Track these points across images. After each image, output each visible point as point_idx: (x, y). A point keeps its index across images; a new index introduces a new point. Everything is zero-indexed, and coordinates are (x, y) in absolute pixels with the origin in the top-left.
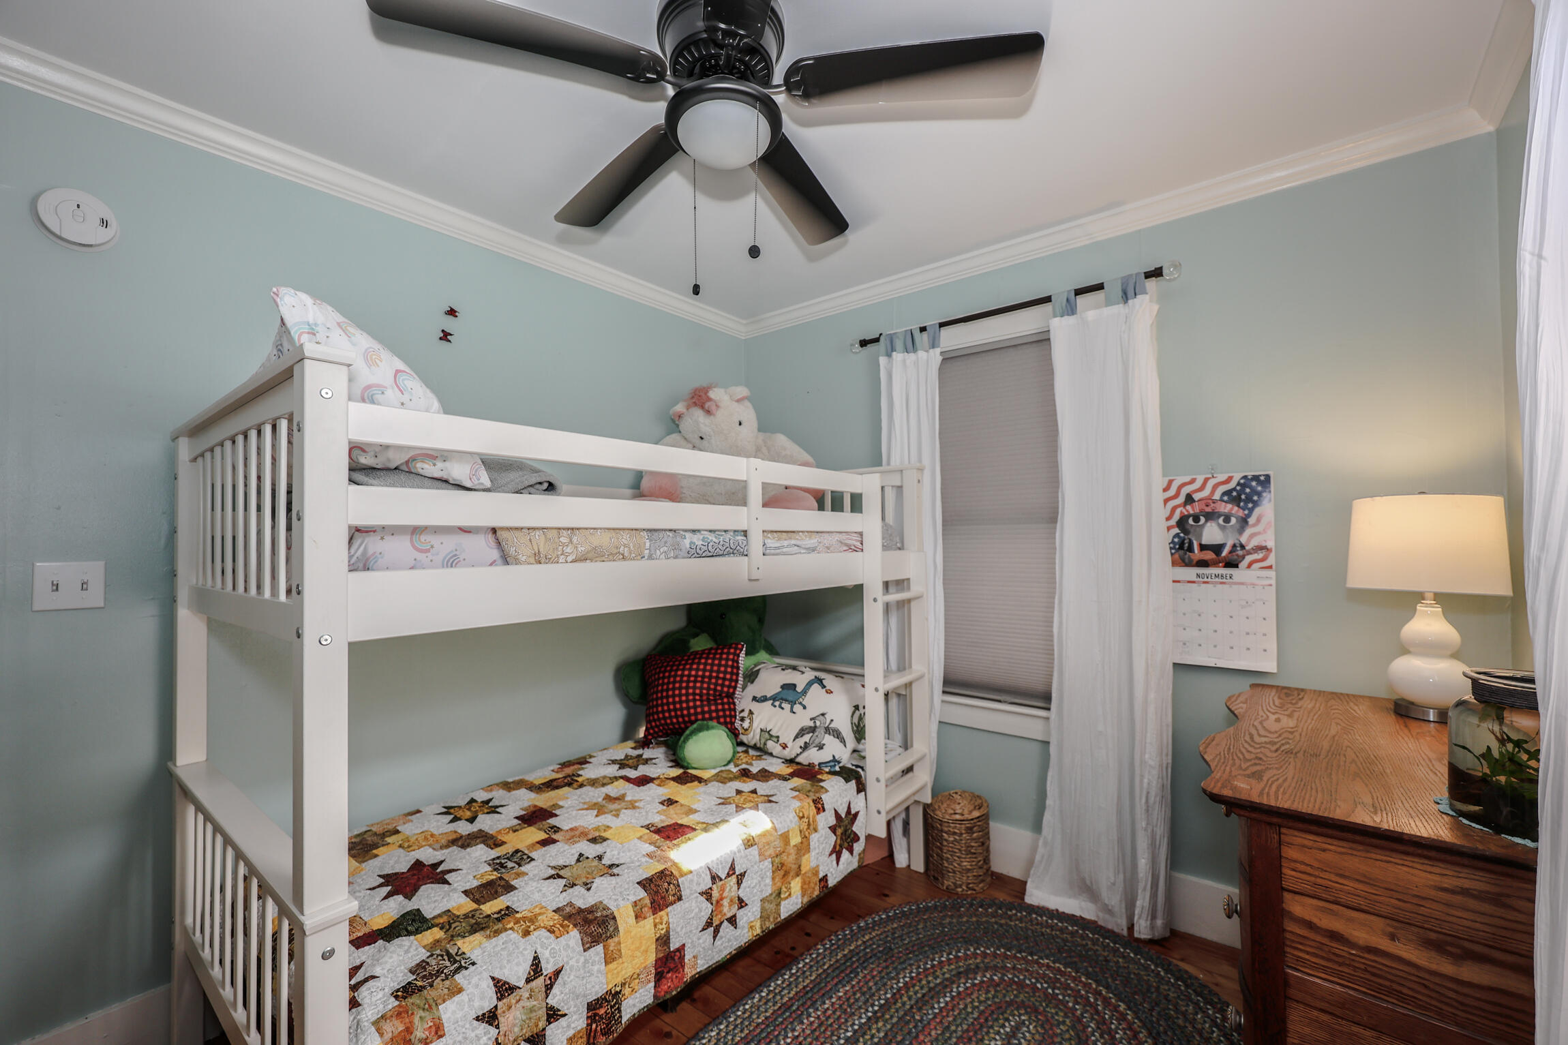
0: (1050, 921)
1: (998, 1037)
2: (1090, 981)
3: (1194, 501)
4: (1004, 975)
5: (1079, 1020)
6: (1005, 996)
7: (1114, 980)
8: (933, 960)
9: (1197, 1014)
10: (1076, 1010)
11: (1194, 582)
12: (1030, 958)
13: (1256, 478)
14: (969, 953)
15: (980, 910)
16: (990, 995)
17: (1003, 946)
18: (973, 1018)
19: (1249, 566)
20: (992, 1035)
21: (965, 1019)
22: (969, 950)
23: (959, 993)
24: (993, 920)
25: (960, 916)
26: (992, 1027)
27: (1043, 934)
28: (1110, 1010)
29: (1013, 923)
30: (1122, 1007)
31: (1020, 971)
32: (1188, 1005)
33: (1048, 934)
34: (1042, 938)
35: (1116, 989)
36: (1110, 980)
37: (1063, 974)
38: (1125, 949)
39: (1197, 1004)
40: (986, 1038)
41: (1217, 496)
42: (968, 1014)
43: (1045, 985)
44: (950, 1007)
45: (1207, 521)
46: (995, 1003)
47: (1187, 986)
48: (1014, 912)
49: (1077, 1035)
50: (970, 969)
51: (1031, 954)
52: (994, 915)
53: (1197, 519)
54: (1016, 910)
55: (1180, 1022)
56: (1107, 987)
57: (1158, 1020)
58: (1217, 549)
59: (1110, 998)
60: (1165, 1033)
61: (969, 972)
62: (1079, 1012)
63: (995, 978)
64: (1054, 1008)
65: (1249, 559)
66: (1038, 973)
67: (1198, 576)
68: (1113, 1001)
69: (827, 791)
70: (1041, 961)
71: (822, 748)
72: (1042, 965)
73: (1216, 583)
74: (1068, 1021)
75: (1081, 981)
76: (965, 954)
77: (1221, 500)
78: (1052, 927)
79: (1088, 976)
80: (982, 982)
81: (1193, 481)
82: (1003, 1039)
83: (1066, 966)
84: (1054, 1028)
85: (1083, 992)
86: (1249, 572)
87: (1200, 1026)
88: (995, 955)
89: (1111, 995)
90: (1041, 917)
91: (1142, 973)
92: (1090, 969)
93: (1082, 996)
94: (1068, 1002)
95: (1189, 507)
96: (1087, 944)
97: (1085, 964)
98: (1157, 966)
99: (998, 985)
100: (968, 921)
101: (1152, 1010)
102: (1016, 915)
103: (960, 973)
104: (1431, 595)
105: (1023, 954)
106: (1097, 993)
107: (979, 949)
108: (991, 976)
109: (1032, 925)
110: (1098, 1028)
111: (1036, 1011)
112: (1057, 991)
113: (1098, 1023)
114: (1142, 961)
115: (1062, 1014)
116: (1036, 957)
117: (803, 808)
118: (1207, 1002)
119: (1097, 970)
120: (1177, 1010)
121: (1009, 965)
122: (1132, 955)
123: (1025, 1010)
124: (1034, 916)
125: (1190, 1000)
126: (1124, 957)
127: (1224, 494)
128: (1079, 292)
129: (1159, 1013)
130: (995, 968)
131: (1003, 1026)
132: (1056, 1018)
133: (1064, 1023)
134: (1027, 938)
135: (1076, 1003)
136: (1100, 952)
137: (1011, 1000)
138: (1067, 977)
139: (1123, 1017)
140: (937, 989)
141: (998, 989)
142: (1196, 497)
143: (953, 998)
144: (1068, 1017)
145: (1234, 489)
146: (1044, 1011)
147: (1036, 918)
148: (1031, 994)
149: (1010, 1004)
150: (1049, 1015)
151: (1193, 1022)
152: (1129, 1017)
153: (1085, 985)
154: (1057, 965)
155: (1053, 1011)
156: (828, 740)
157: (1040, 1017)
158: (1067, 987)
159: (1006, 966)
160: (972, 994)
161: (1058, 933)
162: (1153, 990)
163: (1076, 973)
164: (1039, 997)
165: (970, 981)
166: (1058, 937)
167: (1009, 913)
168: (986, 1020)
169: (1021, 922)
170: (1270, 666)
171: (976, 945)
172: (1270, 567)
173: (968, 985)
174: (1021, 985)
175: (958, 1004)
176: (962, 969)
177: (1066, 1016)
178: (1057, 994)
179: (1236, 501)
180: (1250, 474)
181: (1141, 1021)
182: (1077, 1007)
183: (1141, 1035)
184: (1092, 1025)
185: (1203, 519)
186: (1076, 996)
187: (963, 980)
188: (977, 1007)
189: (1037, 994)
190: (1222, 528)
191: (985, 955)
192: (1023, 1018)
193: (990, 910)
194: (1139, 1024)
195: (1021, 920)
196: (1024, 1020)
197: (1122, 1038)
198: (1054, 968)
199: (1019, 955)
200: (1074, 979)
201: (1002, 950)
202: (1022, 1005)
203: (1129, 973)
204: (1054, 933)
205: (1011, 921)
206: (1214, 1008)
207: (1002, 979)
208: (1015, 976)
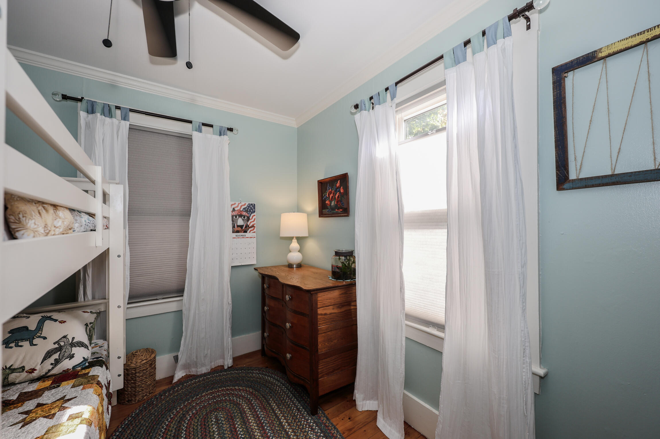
0: (192, 382)
1: (214, 426)
2: (222, 388)
3: (235, 211)
4: (196, 409)
5: (230, 400)
6: (202, 414)
7: (228, 383)
8: (163, 427)
9: (253, 375)
10: (227, 398)
11: (235, 238)
12: (198, 397)
13: (252, 204)
14: (175, 413)
15: (162, 397)
16: (198, 418)
17: (186, 401)
18: (200, 429)
19: (250, 232)
20: (212, 427)
21: (197, 432)
22: (174, 412)
23: (186, 427)
24: (172, 396)
25: (156, 405)
26: (209, 425)
27: (194, 387)
28: (235, 391)
29: (180, 392)
30: (237, 388)
31: (200, 403)
32: (249, 375)
33: (196, 386)
34: (195, 388)
35: (231, 385)
36: (227, 384)
37: (213, 393)
38: (222, 373)
39: (251, 372)
40: (210, 429)
41: (242, 210)
42: (197, 430)
43: (212, 400)
44: (188, 434)
45: (239, 218)
46: (202, 418)
47: (245, 370)
48: (177, 388)
49: (233, 404)
50: (182, 417)
51: (197, 395)
52: (170, 395)
53: (236, 217)
54: (176, 387)
55: (252, 379)
56: (228, 386)
57: (247, 383)
58: (241, 226)
59: (232, 388)
60: (252, 384)
61: (182, 418)
62: (228, 398)
63: (194, 412)
64: (221, 403)
65: (250, 229)
66: (207, 399)
67: (236, 236)
68: (233, 388)
69: (98, 376)
70: (203, 395)
71: (73, 357)
72: (204, 396)
73: (241, 238)
74: (228, 403)
75: (220, 390)
76: (174, 415)
77: (243, 211)
78: (195, 383)
79: (220, 387)
80: (191, 417)
81: (235, 204)
82: (216, 424)
83: (212, 390)
84: (226, 408)
85: (225, 393)
86: (250, 234)
87: (256, 377)
88: (186, 406)
89: (231, 387)
90: (188, 383)
91: (232, 375)
92: (219, 385)
93: (225, 394)
94: (223, 399)
95: (234, 213)
96: (211, 380)
97: (216, 385)
98: (234, 371)
99: (197, 413)
100: (162, 405)
101: (244, 382)
102: (178, 389)
103: (179, 422)
104: (295, 237)
105: (195, 398)
106: (227, 390)
107: (178, 409)
108: (192, 412)
109: (188, 387)
110: (237, 397)
111: (217, 409)
112: (217, 399)
113: (236, 397)
114: (229, 373)
115: (224, 403)
116: (200, 395)
117: (96, 390)
118: (252, 370)
119: (221, 384)
120: (248, 378)
121: (194, 405)
122: (225, 373)
123: (213, 411)
124: (185, 384)
125: (249, 373)
126: (224, 375)
127: (244, 209)
128: (204, 124)
129: (246, 382)
130: (190, 409)
131: (212, 421)
132: (224, 405)
133: (227, 405)
134: (190, 392)
135: (225, 397)
136: (217, 379)
137: (206, 413)
138: (215, 393)
139: (240, 390)
140: (177, 434)
141: (198, 414)
142: (236, 209)
143: (186, 431)
144: (227, 402)
145: (246, 208)
146: (219, 407)
147: (187, 384)
148: (210, 406)
149: (207, 414)
150: (221, 406)
151: (254, 377)
152: (241, 388)
153: (222, 390)
154: (209, 392)
155: (221, 404)
156: (75, 350)
157: (220, 410)
158: (219, 395)
159: (193, 406)
160: (191, 423)
161: (199, 383)
162: (239, 377)
163: (217, 389)
164: (213, 405)
165: (186, 421)
166: (200, 384)
167: (175, 390)
168: (205, 425)
169: (183, 390)
170: (254, 262)
171: (175, 409)
172: (255, 232)
173: (187, 422)
174: (204, 407)
175: (190, 430)
176: (178, 420)
177: (226, 403)
178: (218, 400)
179: (247, 211)
180: (250, 203)
181: (244, 387)
182: (226, 398)
183: (248, 390)
184: (235, 398)
185: (238, 217)
186: (223, 395)
187: (183, 423)
188: (197, 425)
189: (212, 405)
190: (243, 220)
191: (182, 409)
192: (215, 414)
193: (167, 394)
194: (245, 388)
195: (182, 389)
196: (216, 414)
197: (244, 394)
198: (209, 393)
199: (193, 399)
200: (218, 391)
201: (186, 402)
202: (211, 412)
203: (229, 378)
204: (197, 384)
205: (179, 392)
206: (255, 370)
207: (196, 410)
208: (200, 406)
